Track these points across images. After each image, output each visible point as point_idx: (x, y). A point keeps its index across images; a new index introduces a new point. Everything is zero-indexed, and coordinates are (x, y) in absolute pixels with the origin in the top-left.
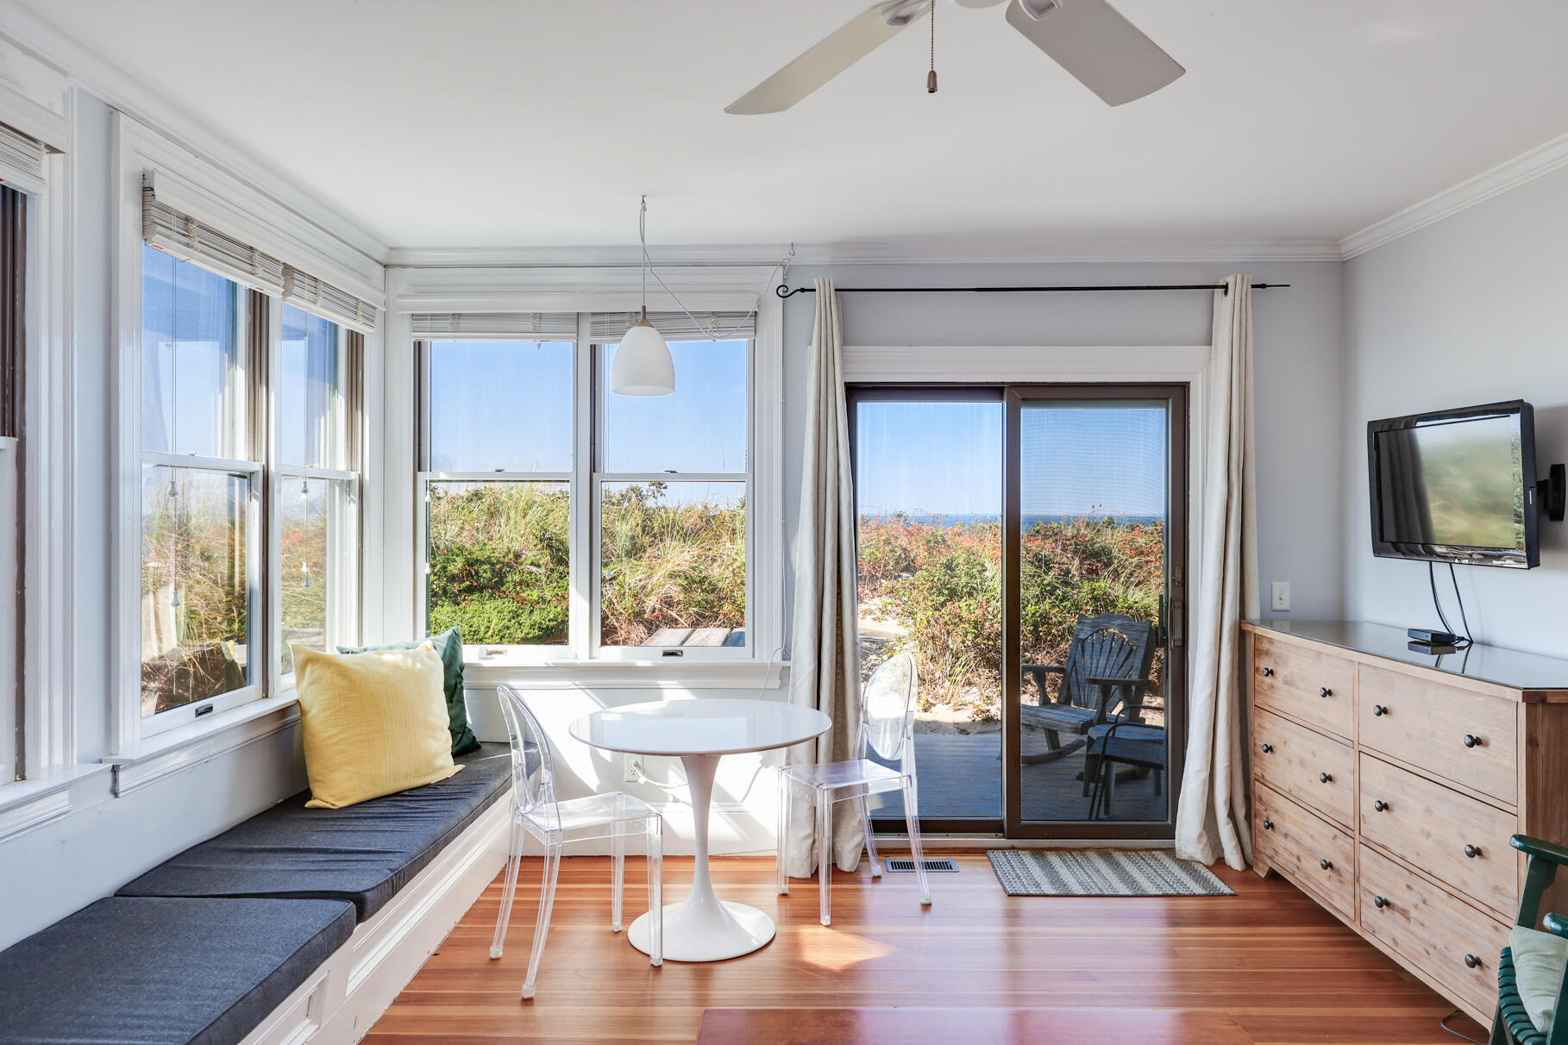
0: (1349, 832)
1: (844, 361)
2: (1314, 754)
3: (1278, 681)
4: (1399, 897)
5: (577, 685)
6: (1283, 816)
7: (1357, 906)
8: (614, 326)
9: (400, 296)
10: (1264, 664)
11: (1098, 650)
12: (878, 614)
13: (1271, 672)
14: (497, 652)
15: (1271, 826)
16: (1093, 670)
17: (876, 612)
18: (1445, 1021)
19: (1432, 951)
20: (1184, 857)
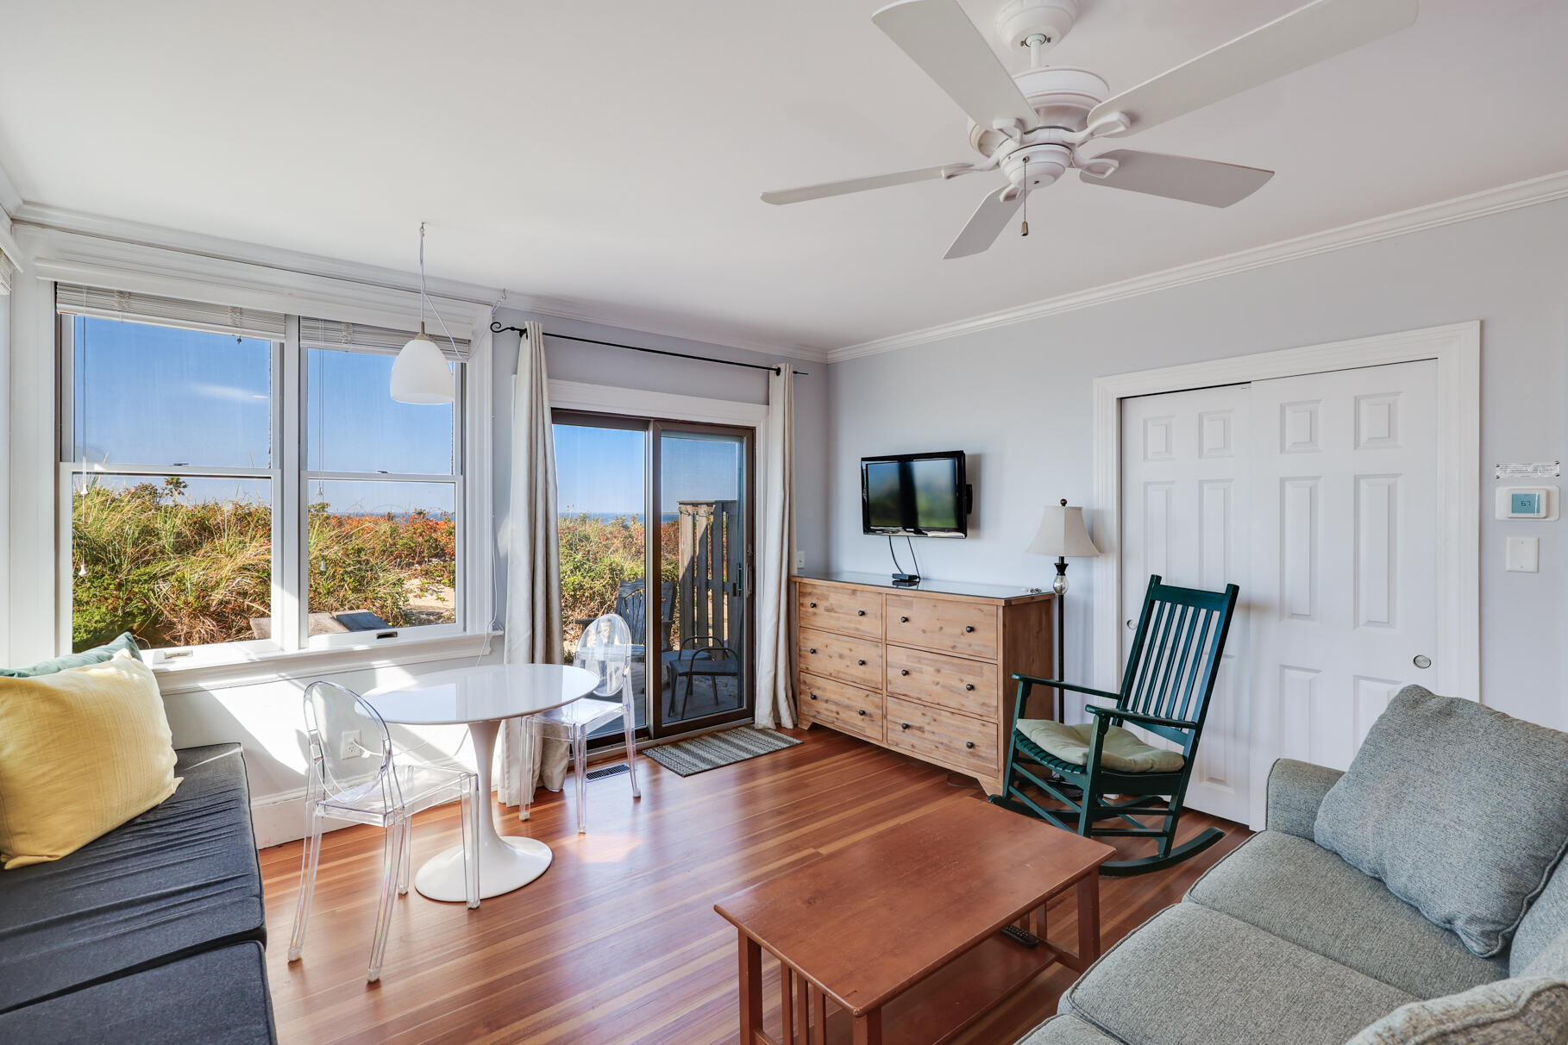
0: (879, 691)
1: (550, 391)
2: (851, 650)
3: (820, 610)
4: (916, 721)
5: (283, 677)
6: (824, 690)
7: (885, 731)
8: (329, 333)
9: (38, 259)
10: (808, 601)
11: (638, 604)
12: (418, 592)
13: (815, 606)
14: (179, 655)
15: (815, 698)
16: (635, 618)
17: (416, 590)
18: (948, 780)
19: (939, 745)
20: (760, 727)
